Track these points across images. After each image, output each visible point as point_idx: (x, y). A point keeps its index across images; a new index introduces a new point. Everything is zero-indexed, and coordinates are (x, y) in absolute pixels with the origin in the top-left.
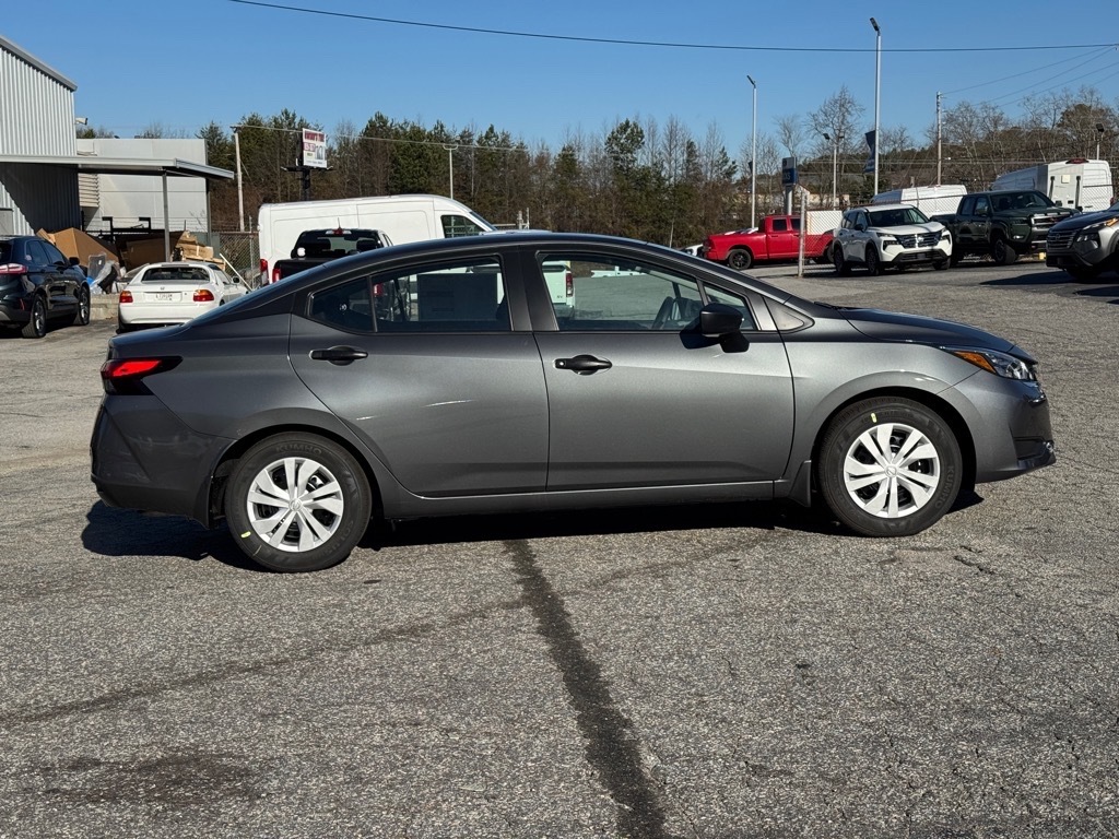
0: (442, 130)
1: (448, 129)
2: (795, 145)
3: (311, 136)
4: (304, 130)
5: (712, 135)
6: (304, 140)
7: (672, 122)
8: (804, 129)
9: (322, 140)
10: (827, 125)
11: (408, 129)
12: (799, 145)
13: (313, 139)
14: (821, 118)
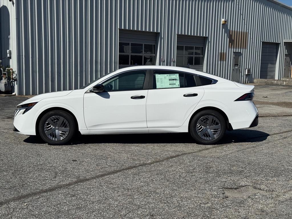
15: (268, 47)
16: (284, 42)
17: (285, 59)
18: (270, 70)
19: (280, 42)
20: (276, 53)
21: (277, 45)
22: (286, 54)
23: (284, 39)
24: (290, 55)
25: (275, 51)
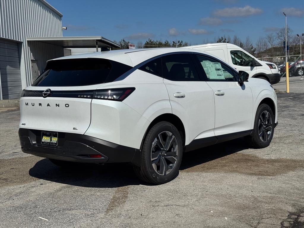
0: (168, 43)
1: (169, 42)
2: (272, 42)
3: (131, 46)
4: (129, 44)
5: (248, 40)
6: (129, 47)
7: (235, 37)
8: (275, 38)
9: (134, 47)
10: (281, 36)
11: (158, 43)
12: (274, 42)
13: (132, 46)
14: (280, 34)
15: (6, 47)
16: (27, 41)
17: (32, 67)
18: (15, 85)
19: (22, 41)
20: (18, 58)
21: (19, 44)
22: (32, 59)
23: (27, 37)
24: (37, 61)
25: (17, 54)
